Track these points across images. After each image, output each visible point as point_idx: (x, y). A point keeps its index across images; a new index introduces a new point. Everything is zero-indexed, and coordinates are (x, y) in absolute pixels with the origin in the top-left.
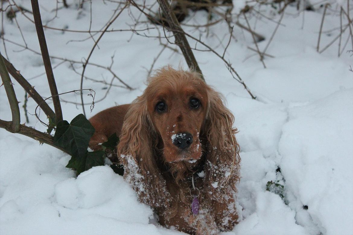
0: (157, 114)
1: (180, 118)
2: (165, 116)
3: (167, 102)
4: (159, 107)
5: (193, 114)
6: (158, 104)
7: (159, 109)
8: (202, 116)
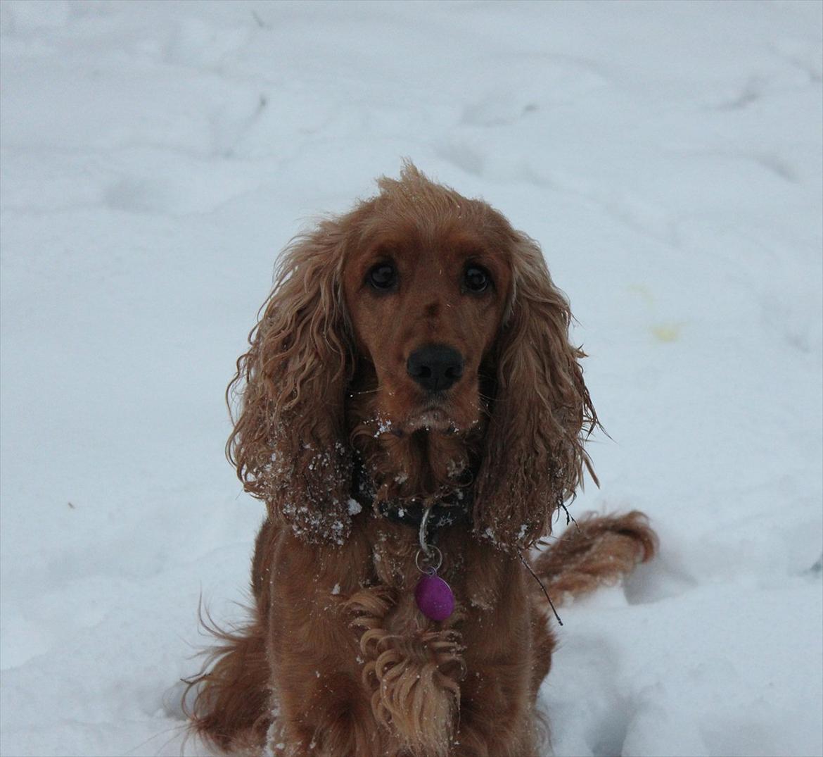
0: (367, 295)
1: (433, 310)
2: (388, 305)
3: (403, 265)
4: (376, 277)
5: (469, 306)
6: (375, 268)
7: (375, 282)
8: (491, 316)
